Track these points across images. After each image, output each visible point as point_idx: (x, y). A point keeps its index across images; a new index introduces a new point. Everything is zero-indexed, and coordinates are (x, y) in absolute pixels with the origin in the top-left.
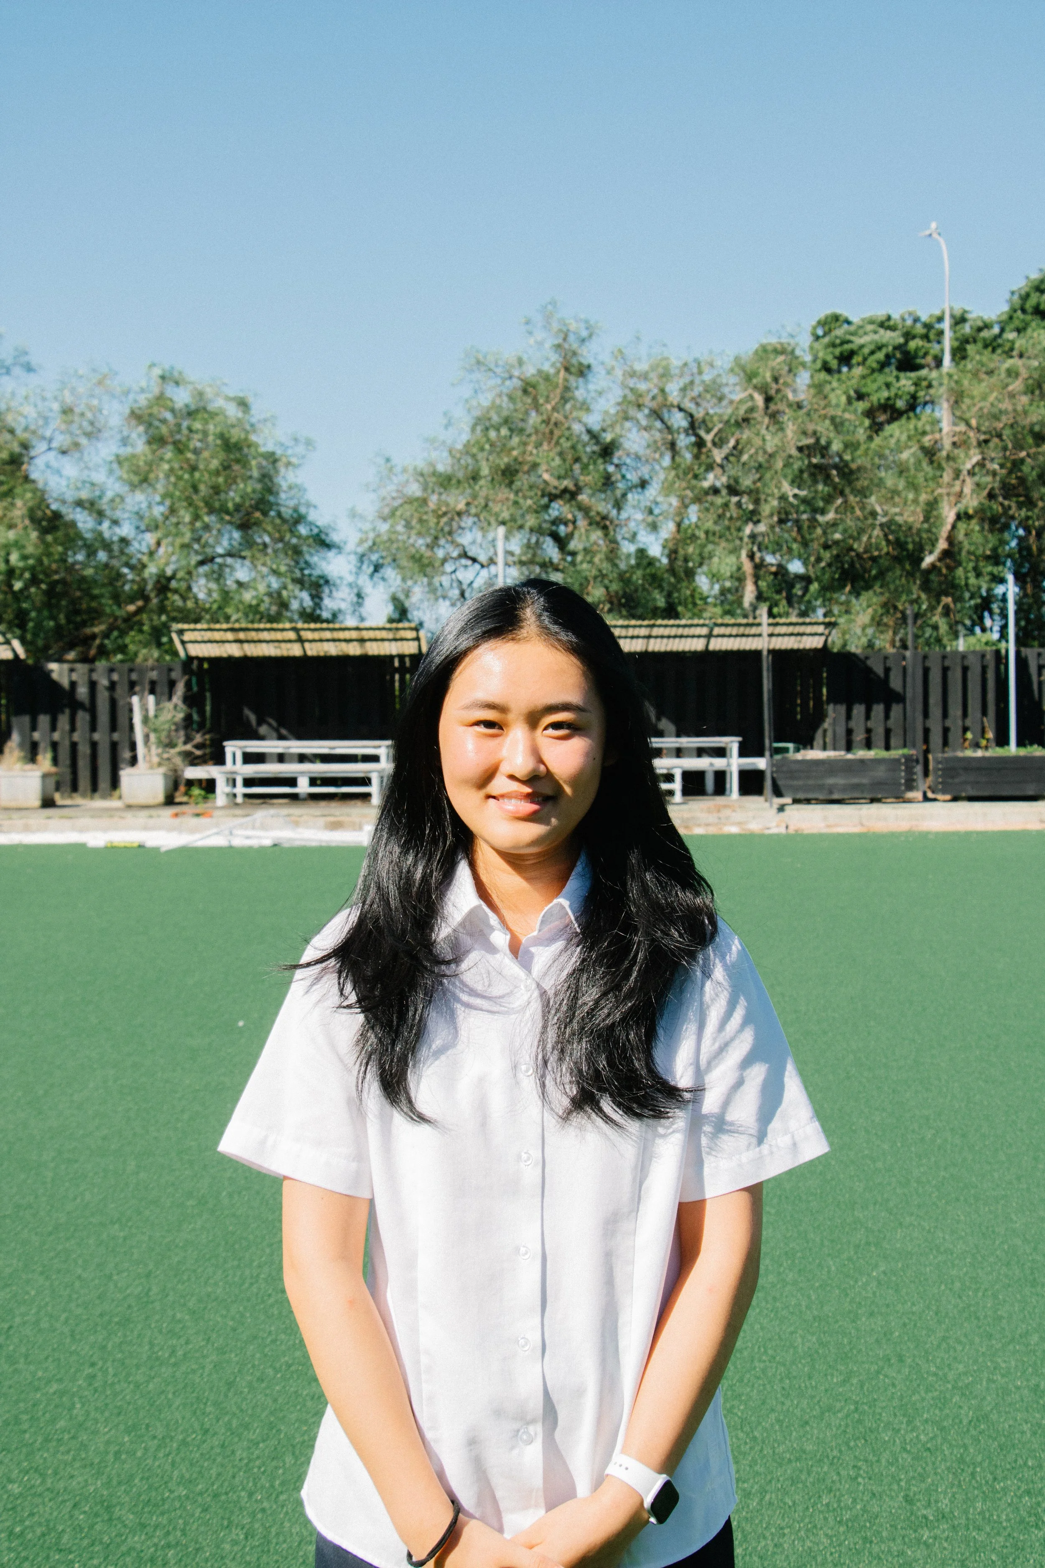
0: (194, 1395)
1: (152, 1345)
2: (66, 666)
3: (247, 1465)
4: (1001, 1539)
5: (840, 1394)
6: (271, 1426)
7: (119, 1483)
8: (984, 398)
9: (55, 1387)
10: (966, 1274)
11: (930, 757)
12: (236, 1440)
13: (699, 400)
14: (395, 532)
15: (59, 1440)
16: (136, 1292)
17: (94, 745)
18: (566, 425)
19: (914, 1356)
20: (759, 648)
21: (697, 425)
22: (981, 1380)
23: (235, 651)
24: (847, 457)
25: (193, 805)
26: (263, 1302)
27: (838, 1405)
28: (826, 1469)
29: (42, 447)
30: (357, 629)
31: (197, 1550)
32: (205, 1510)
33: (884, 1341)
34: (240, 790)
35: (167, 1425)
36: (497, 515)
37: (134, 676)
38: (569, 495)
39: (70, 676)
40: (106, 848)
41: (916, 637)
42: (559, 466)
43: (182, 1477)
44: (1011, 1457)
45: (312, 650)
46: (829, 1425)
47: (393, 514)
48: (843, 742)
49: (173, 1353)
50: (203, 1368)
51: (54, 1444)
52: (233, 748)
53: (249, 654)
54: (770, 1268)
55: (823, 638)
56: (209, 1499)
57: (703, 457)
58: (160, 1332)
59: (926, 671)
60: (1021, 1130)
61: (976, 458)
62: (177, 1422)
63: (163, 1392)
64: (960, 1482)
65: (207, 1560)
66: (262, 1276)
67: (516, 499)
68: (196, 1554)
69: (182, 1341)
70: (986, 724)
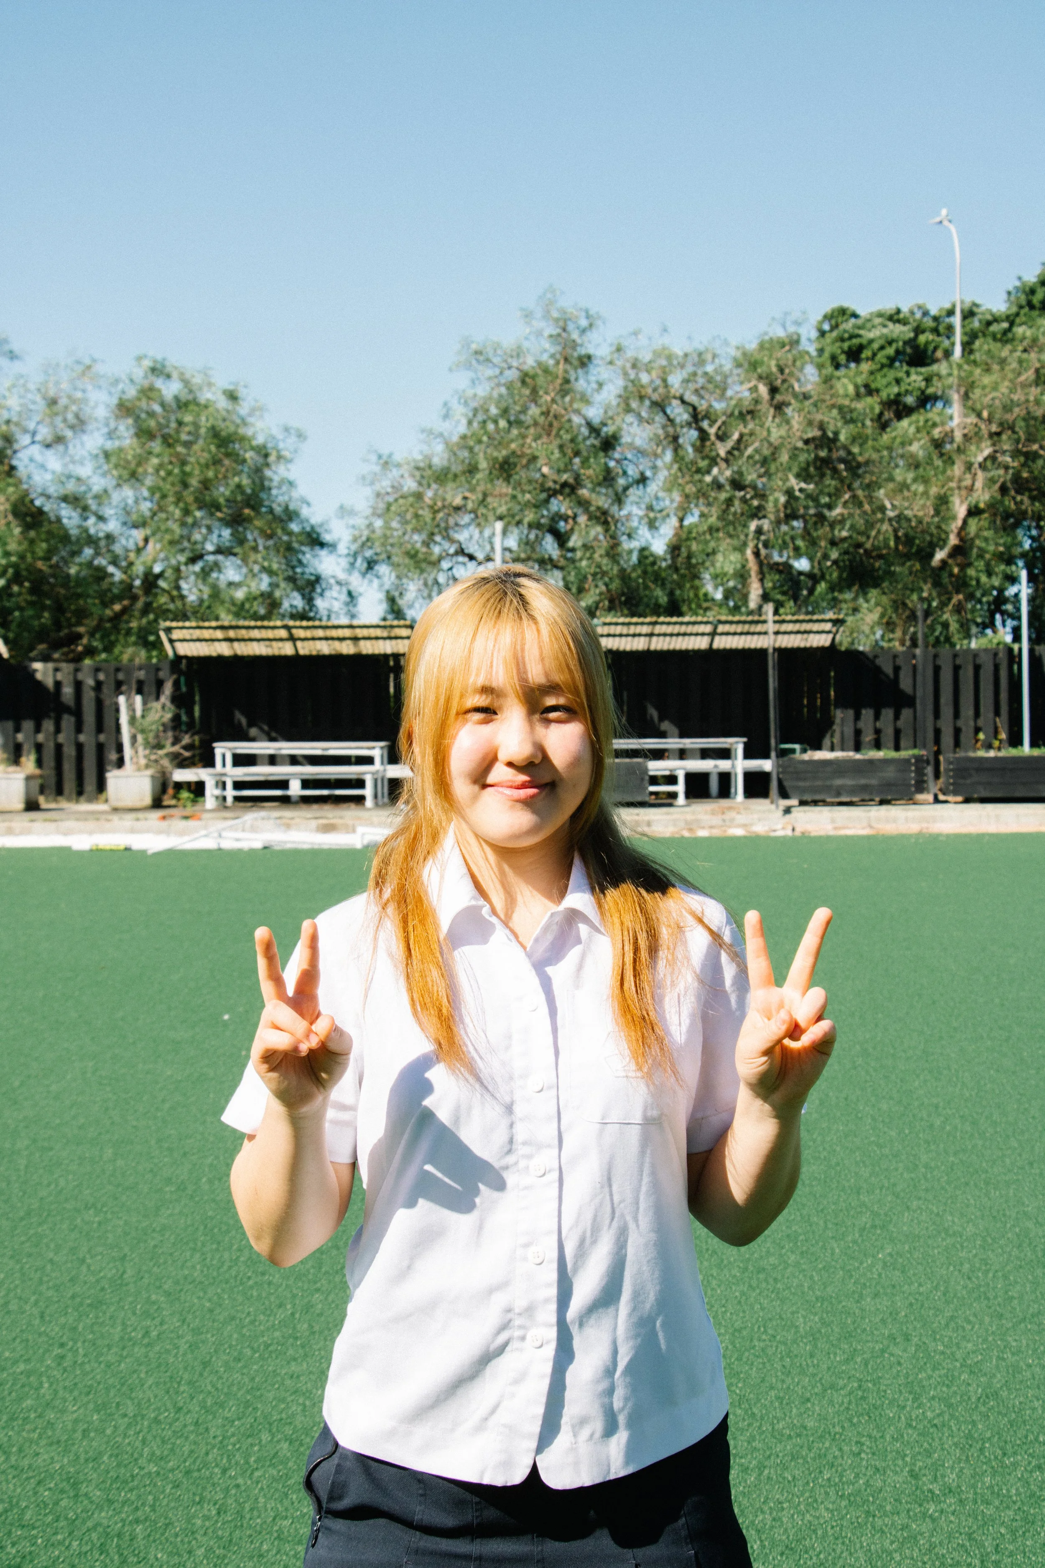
0: (168, 1374)
1: (123, 1324)
2: (50, 666)
3: (221, 1442)
4: (1011, 1513)
5: (843, 1372)
6: (247, 1405)
7: (87, 1460)
8: (995, 388)
9: (22, 1367)
10: (975, 1256)
11: (941, 758)
12: (210, 1417)
13: (702, 392)
14: (391, 528)
15: (25, 1419)
16: (109, 1276)
17: (79, 747)
18: (566, 418)
19: (921, 1335)
20: (765, 646)
21: (700, 417)
22: (991, 1358)
23: (224, 649)
24: (856, 450)
25: (181, 808)
26: (242, 1284)
27: (841, 1383)
28: (827, 1444)
29: (25, 440)
30: (351, 627)
31: (167, 1525)
32: (177, 1487)
33: (889, 1320)
34: (230, 793)
35: (139, 1404)
36: (494, 509)
37: (121, 676)
38: (569, 489)
39: (55, 676)
40: (91, 850)
41: (926, 636)
42: (559, 459)
43: (153, 1454)
44: (1021, 1433)
45: (305, 649)
46: (831, 1402)
47: (388, 509)
48: (851, 743)
49: (147, 1334)
50: (178, 1348)
51: (20, 1422)
52: (223, 750)
53: (239, 653)
54: (772, 1250)
55: (831, 636)
56: (180, 1475)
57: (707, 449)
58: (134, 1314)
59: (937, 670)
60: (1033, 1118)
61: (987, 452)
62: (149, 1400)
63: (135, 1371)
64: (967, 1457)
65: (177, 1535)
66: (242, 1259)
67: (515, 492)
68: (165, 1529)
69: (157, 1321)
70: (999, 724)
